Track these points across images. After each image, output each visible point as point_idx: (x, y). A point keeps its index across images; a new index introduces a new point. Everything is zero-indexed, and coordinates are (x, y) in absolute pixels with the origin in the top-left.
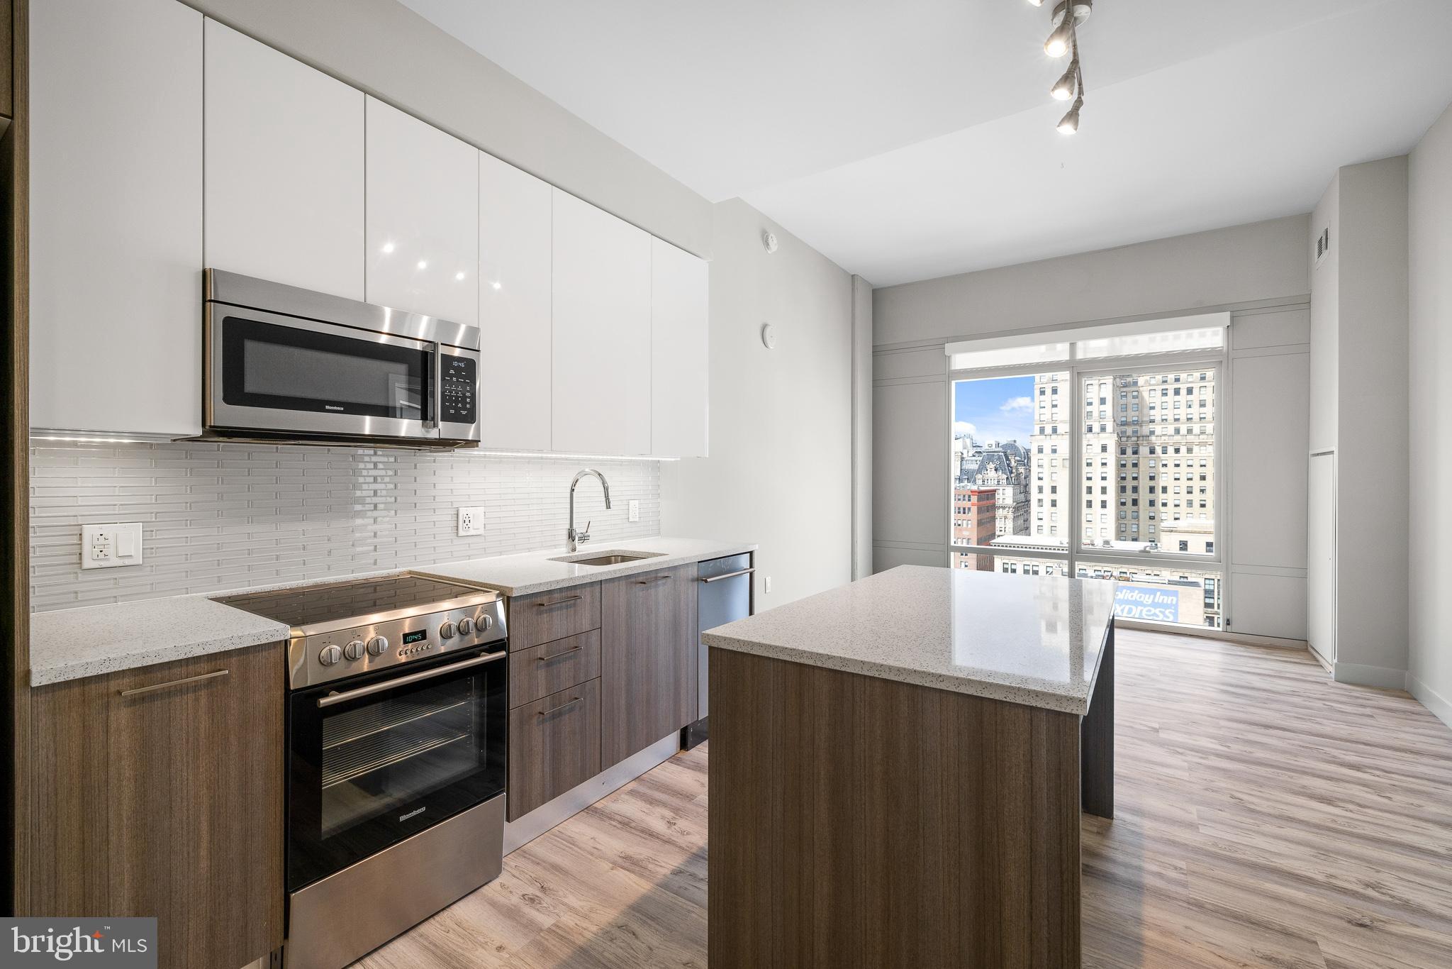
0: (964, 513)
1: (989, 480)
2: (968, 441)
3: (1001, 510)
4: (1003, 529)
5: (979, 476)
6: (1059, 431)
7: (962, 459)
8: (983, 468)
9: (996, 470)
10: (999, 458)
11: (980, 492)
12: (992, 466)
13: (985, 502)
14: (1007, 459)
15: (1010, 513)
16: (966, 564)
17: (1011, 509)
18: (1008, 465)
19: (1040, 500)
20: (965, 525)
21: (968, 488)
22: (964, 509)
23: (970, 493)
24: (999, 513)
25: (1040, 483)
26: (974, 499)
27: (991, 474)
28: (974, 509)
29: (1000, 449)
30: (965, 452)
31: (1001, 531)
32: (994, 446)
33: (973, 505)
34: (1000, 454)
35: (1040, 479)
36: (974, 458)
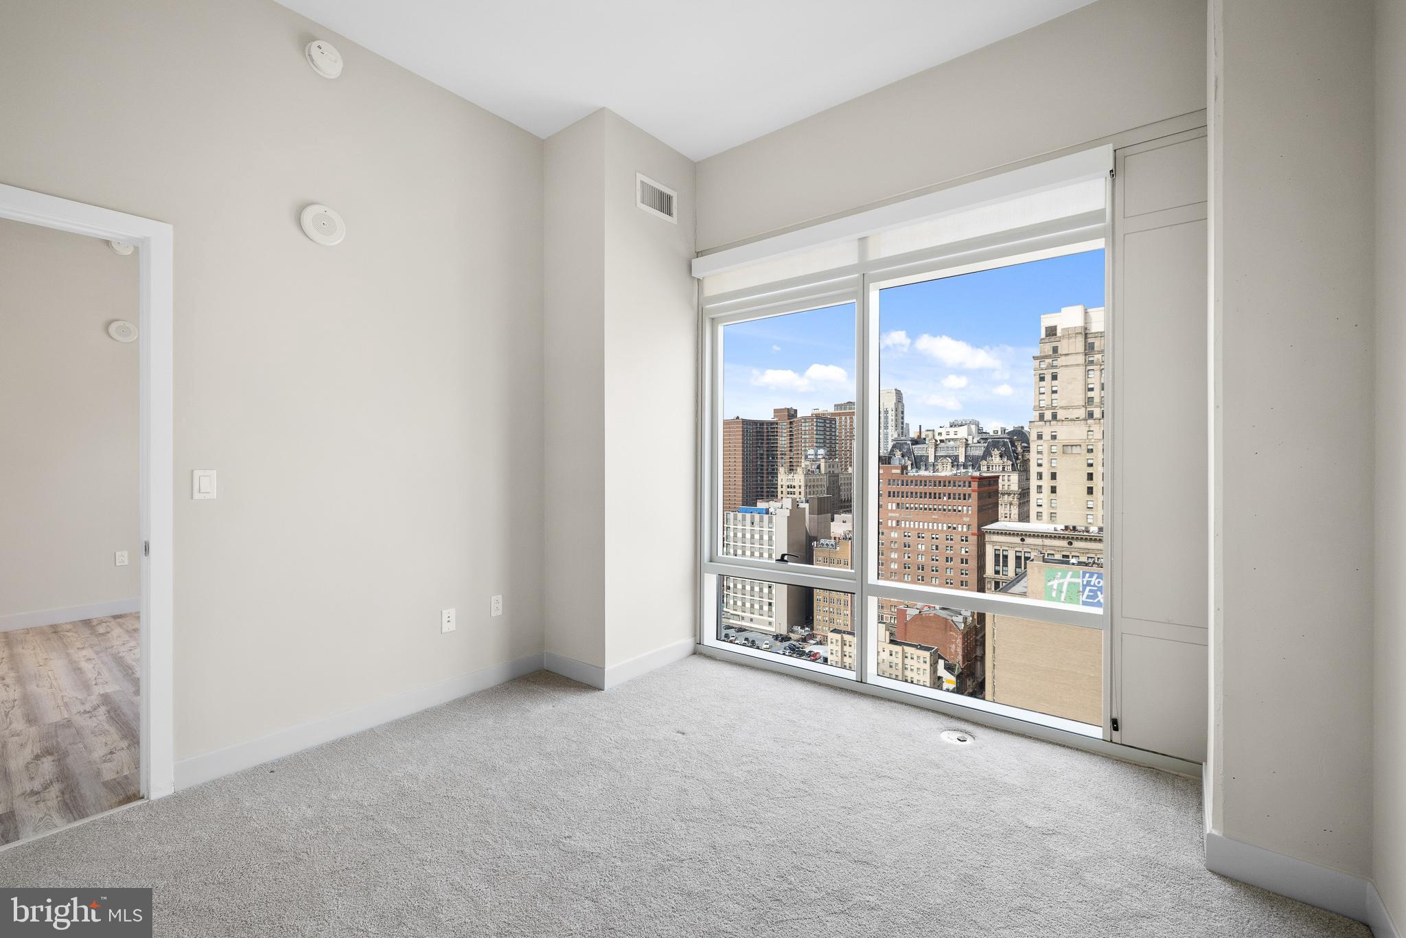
0: (965, 499)
1: (994, 467)
2: (973, 427)
3: (1006, 496)
4: (1007, 515)
5: (984, 462)
6: (1058, 417)
7: (967, 445)
8: (987, 454)
9: (1001, 456)
10: (1005, 444)
11: (981, 479)
12: (996, 452)
13: (986, 488)
14: (1013, 445)
15: (1016, 500)
16: (967, 550)
17: (1016, 496)
18: (1014, 451)
19: (1040, 487)
20: (965, 512)
21: (970, 474)
22: (965, 495)
23: (970, 480)
24: (1003, 500)
25: (1040, 470)
26: (975, 485)
27: (996, 459)
28: (975, 495)
29: (1005, 436)
30: (970, 438)
31: (1005, 516)
32: (999, 433)
33: (973, 491)
34: (1005, 440)
35: (1040, 465)
36: (978, 445)
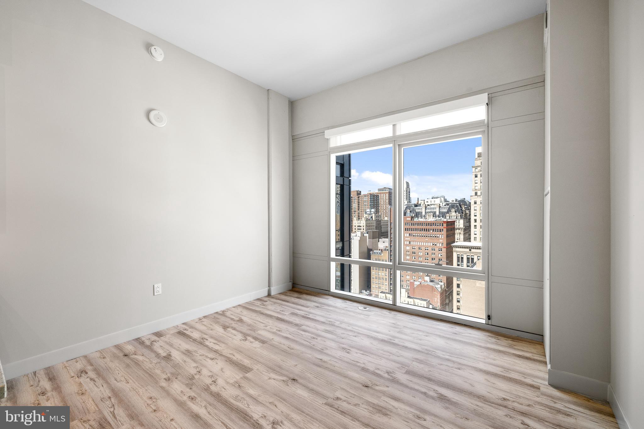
0: (440, 231)
1: (452, 217)
2: (443, 199)
3: (458, 230)
4: (459, 239)
5: (448, 215)
7: (440, 207)
8: (449, 211)
9: (455, 212)
10: (457, 206)
11: (447, 222)
12: (453, 210)
13: (450, 227)
14: (461, 207)
15: (462, 232)
16: (441, 255)
17: (463, 230)
18: (461, 210)
19: (475, 226)
20: (440, 237)
21: (442, 220)
23: (443, 223)
25: (475, 218)
26: (445, 225)
27: (453, 214)
28: (445, 230)
29: (457, 202)
30: (441, 204)
31: (458, 240)
32: (454, 201)
33: (444, 228)
34: (457, 204)
35: (475, 216)
36: (445, 207)
